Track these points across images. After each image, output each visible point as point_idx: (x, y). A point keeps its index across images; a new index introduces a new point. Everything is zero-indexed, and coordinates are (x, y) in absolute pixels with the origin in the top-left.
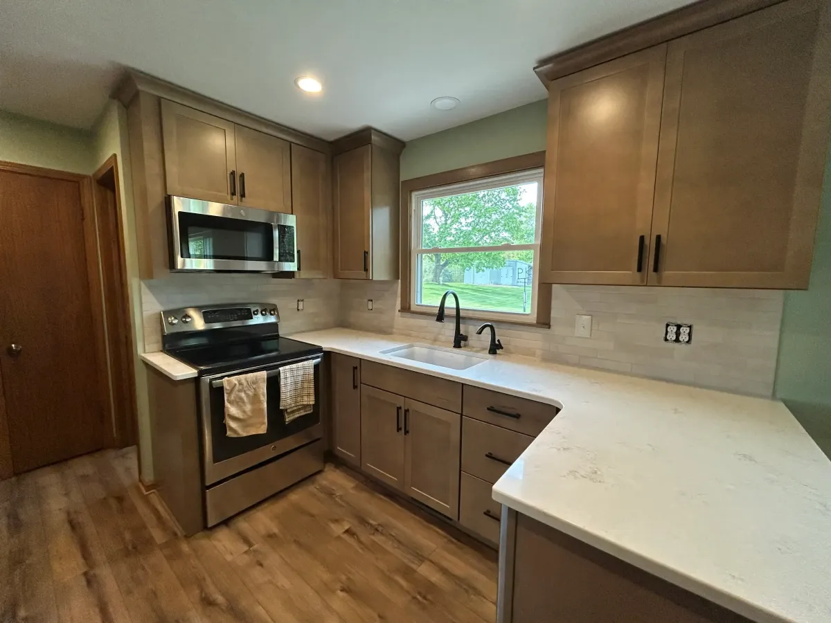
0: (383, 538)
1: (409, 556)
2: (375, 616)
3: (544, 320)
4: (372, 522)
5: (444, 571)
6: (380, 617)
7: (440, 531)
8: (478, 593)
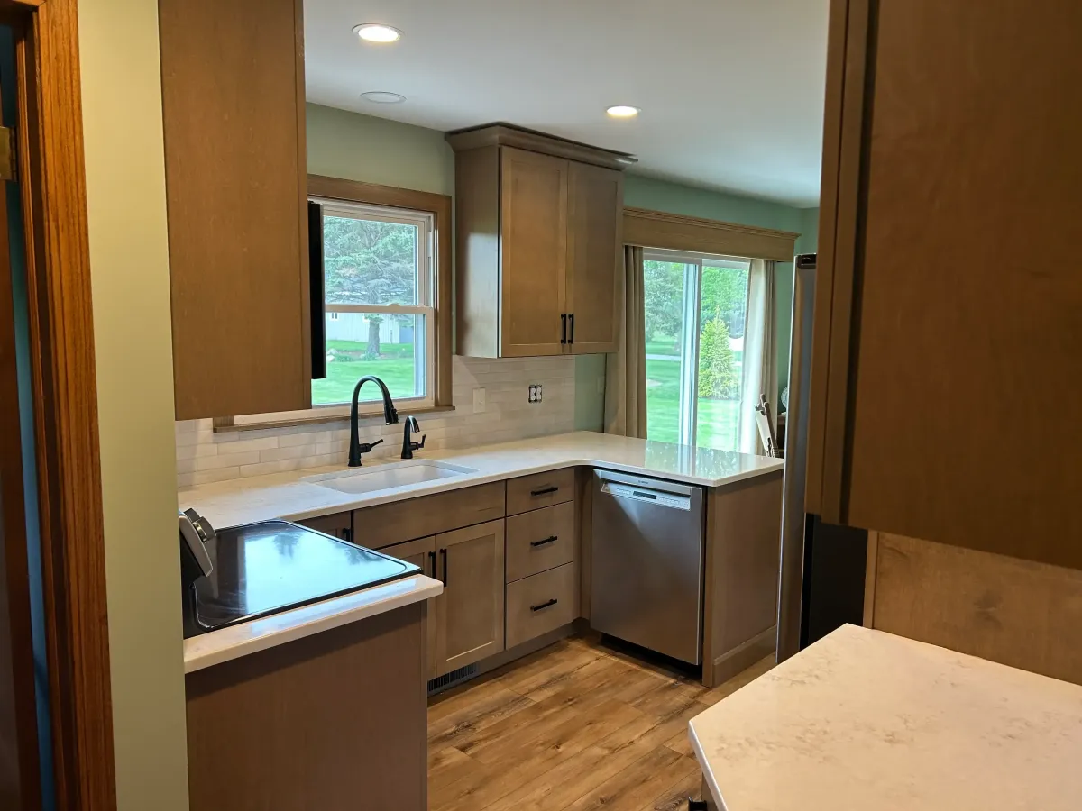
0: (484, 723)
1: (516, 707)
2: (589, 727)
3: (444, 403)
4: (450, 731)
5: (540, 688)
6: (590, 724)
7: (483, 685)
8: (569, 674)
